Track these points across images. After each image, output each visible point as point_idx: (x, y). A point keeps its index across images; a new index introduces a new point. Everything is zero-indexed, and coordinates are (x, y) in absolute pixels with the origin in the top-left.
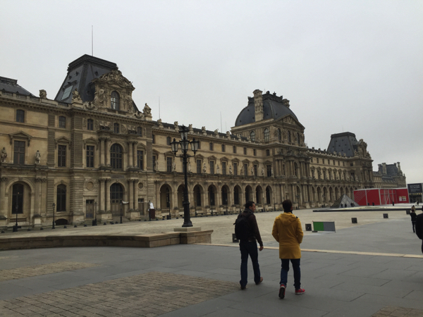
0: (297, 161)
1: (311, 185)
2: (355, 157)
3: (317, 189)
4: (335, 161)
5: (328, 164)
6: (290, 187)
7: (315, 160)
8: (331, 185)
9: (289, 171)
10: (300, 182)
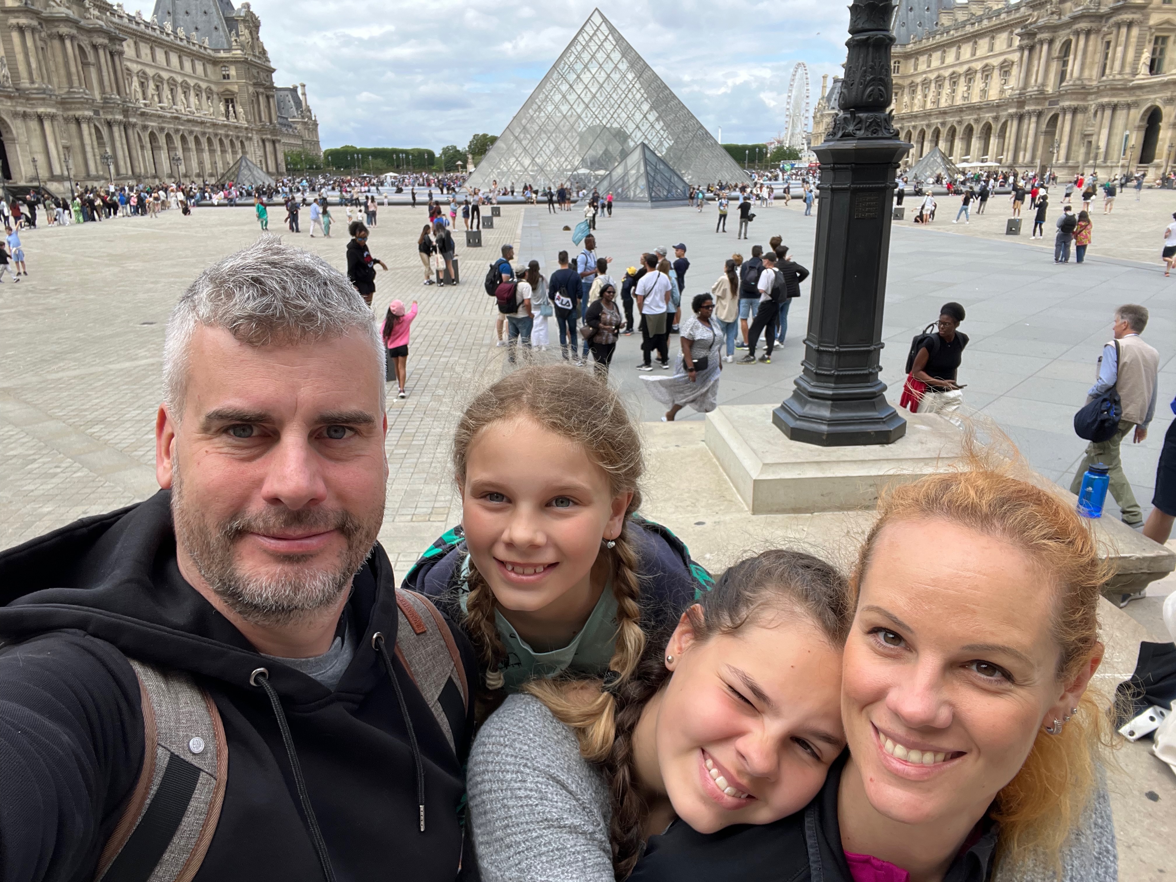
0: (85, 42)
1: (134, 125)
2: (234, 52)
3: (148, 139)
4: (184, 58)
5: (165, 64)
6: (73, 127)
7: (128, 46)
8: (182, 128)
9: (62, 72)
10: (101, 113)
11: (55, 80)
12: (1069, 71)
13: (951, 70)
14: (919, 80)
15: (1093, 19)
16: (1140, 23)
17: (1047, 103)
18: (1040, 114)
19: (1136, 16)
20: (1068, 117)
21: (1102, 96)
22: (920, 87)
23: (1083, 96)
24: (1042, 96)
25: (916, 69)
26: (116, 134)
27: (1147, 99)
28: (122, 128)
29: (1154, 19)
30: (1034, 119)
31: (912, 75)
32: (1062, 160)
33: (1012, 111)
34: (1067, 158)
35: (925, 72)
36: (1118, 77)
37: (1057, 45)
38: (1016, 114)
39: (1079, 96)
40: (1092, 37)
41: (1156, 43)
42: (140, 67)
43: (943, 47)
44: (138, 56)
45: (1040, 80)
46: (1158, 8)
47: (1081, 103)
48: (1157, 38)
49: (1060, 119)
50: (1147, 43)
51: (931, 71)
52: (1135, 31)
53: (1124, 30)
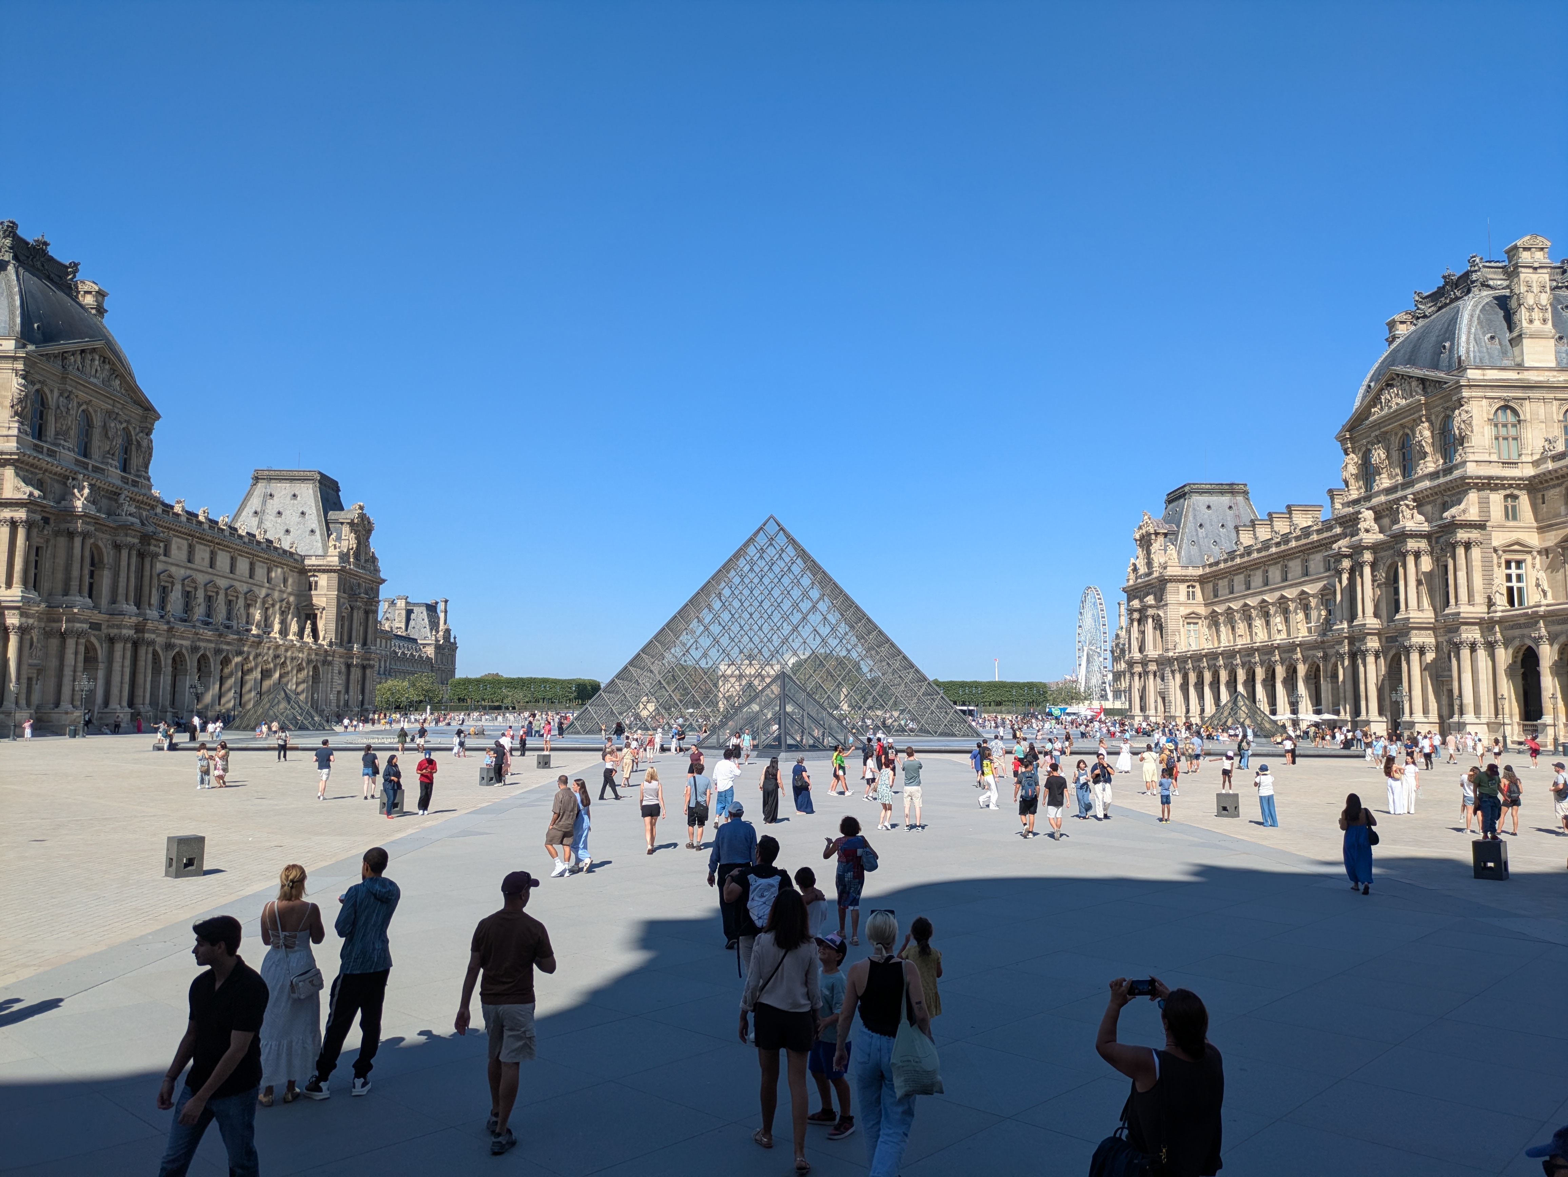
0: (104, 541)
1: (152, 643)
2: (329, 559)
3: (170, 661)
4: (258, 565)
5: (228, 570)
6: (54, 642)
7: (179, 548)
8: (228, 648)
9: (60, 576)
10: (103, 627)
11: (46, 585)
16: (1481, 544)
19: (1474, 536)
26: (118, 654)
28: (129, 645)
29: (1498, 539)
37: (1382, 569)
39: (1423, 632)
42: (189, 572)
44: (189, 561)
46: (1502, 526)
47: (1428, 639)
48: (1508, 562)
50: (1496, 567)
52: (1476, 554)
53: (1461, 552)
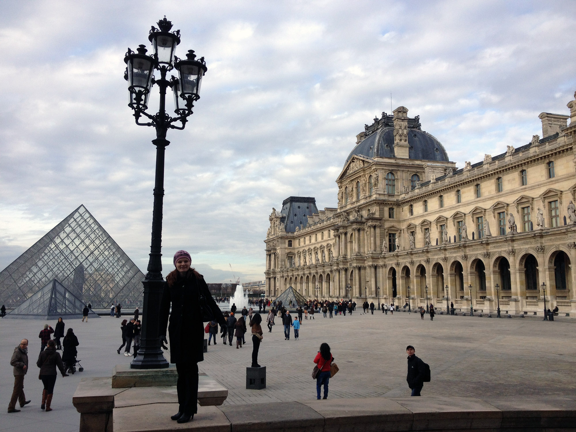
12: (354, 248)
13: (314, 246)
14: (301, 250)
15: (360, 224)
16: (380, 227)
17: (349, 264)
18: (346, 270)
19: (377, 223)
20: (357, 271)
21: (369, 262)
22: (302, 255)
23: (362, 262)
24: (345, 261)
25: (299, 245)
27: (389, 264)
29: (387, 225)
30: (344, 272)
31: (298, 248)
32: (358, 295)
33: (335, 268)
34: (360, 294)
35: (303, 247)
36: (374, 252)
37: (349, 235)
38: (337, 269)
39: (361, 261)
40: (361, 232)
41: (390, 237)
43: (309, 234)
45: (343, 253)
46: (388, 220)
47: (362, 265)
48: (390, 234)
49: (354, 272)
50: (386, 237)
51: (306, 246)
52: (378, 230)
53: (372, 229)
